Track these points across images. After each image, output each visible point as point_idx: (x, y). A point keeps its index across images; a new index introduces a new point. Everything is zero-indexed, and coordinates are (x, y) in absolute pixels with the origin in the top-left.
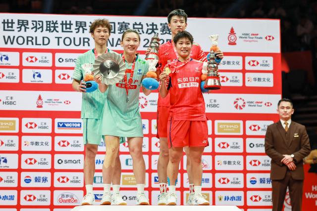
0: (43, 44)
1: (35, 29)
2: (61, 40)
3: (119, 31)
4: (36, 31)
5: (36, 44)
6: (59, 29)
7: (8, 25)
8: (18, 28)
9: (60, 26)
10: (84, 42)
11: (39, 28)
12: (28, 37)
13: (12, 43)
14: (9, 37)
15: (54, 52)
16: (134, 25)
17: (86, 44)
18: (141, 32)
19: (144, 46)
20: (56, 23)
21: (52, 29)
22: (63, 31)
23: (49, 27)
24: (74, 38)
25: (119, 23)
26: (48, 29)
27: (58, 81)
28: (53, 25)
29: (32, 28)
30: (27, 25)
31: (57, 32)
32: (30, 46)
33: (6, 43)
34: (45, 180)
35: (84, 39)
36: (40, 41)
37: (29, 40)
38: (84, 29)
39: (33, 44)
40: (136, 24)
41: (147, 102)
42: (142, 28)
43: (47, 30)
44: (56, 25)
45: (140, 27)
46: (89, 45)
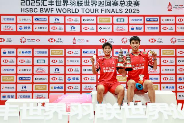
0: (76, 12)
1: (71, 5)
2: (84, 10)
3: (113, 5)
4: (72, 6)
5: (72, 12)
6: (83, 4)
7: (58, 3)
8: (63, 4)
9: (84, 3)
10: (96, 11)
11: (73, 4)
12: (68, 9)
13: (60, 12)
14: (59, 9)
15: (81, 16)
16: (120, 2)
17: (97, 12)
18: (124, 5)
19: (126, 12)
20: (82, 2)
21: (80, 5)
22: (85, 6)
23: (79, 4)
24: (91, 9)
25: (113, 1)
26: (78, 4)
27: (83, 30)
28: (80, 3)
29: (70, 5)
30: (68, 3)
31: (82, 6)
32: (69, 13)
33: (57, 12)
34: (77, 79)
35: (96, 9)
36: (74, 11)
37: (69, 10)
38: (95, 4)
39: (70, 12)
40: (121, 1)
41: (127, 40)
42: (124, 3)
43: (77, 5)
44: (82, 3)
45: (123, 3)
46: (98, 12)
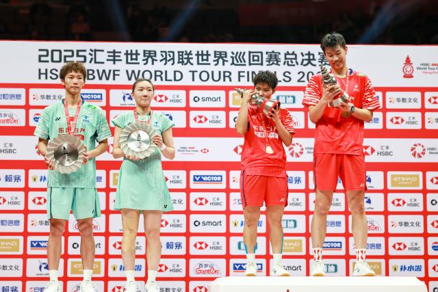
0: (175, 80)
1: (164, 62)
2: (197, 75)
3: (268, 63)
4: (165, 64)
5: (166, 80)
6: (194, 61)
7: (131, 57)
8: (143, 60)
9: (195, 58)
10: (225, 76)
11: (169, 61)
12: (156, 72)
14: (133, 72)
15: (188, 89)
16: (286, 55)
17: (227, 79)
18: (294, 63)
19: (299, 81)
20: (190, 53)
21: (185, 61)
22: (198, 64)
23: (182, 59)
24: (213, 72)
25: (267, 53)
26: (181, 61)
27: (193, 125)
28: (186, 56)
29: (161, 61)
30: (155, 56)
31: (192, 64)
32: (159, 82)
33: (130, 79)
34: (179, 246)
35: (224, 72)
36: (171, 76)
37: (157, 74)
38: (224, 61)
39: (162, 80)
40: (288, 53)
41: (302, 149)
42: (296, 59)
43: (179, 62)
44: (190, 56)
45: (294, 57)
46: (230, 80)
